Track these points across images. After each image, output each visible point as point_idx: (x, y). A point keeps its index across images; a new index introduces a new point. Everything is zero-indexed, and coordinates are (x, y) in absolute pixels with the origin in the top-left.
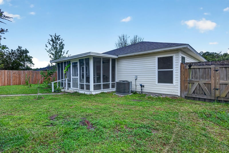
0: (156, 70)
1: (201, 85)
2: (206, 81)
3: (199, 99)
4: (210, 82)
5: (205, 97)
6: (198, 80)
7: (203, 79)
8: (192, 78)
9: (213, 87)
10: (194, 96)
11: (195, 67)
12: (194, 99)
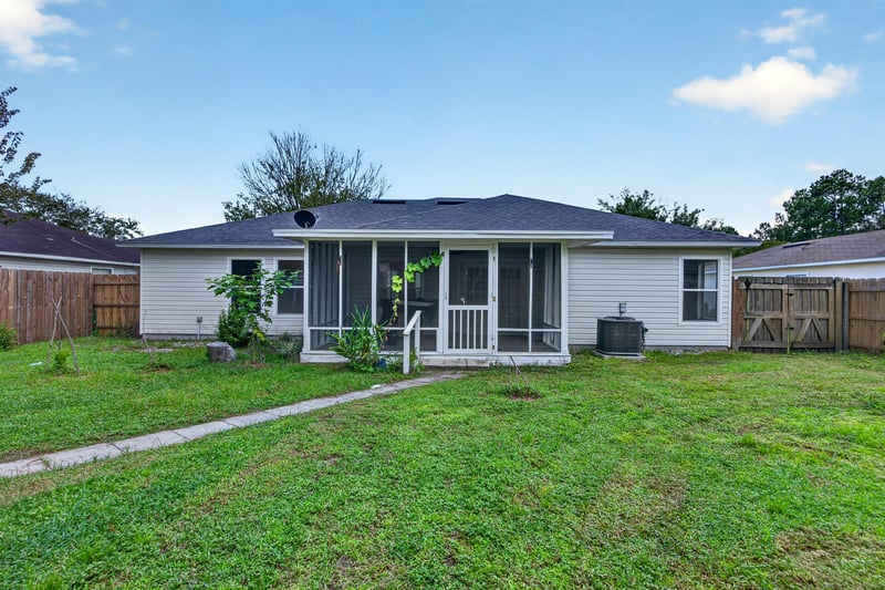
0: (681, 289)
1: (767, 321)
2: (776, 314)
3: (763, 350)
4: (781, 316)
5: (773, 345)
6: (761, 312)
7: (769, 309)
8: (751, 309)
9: (784, 326)
10: (754, 345)
11: (758, 286)
12: (754, 350)
